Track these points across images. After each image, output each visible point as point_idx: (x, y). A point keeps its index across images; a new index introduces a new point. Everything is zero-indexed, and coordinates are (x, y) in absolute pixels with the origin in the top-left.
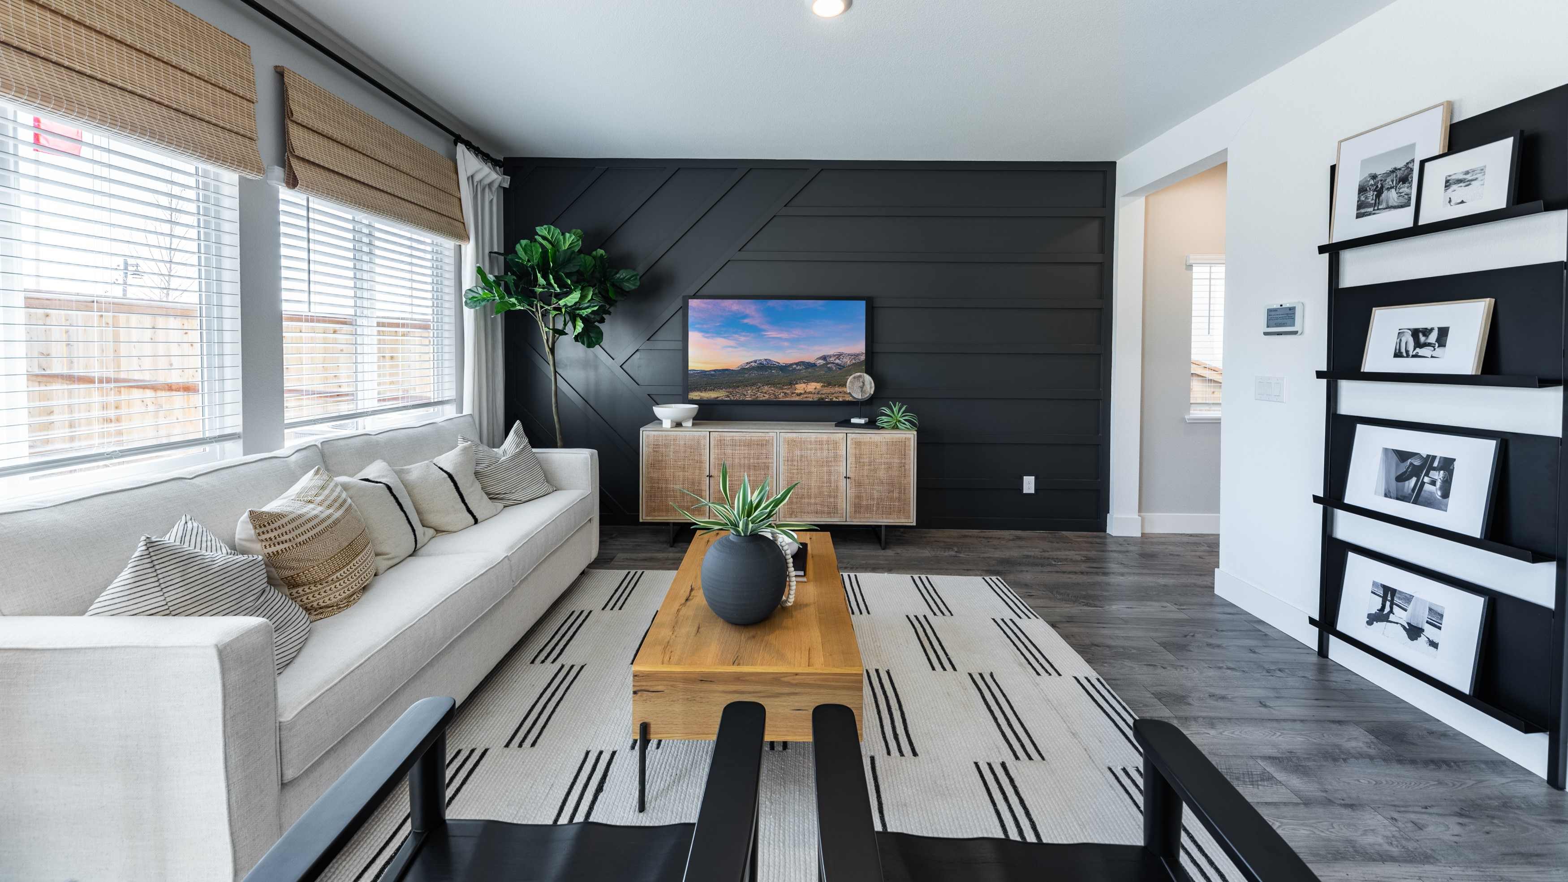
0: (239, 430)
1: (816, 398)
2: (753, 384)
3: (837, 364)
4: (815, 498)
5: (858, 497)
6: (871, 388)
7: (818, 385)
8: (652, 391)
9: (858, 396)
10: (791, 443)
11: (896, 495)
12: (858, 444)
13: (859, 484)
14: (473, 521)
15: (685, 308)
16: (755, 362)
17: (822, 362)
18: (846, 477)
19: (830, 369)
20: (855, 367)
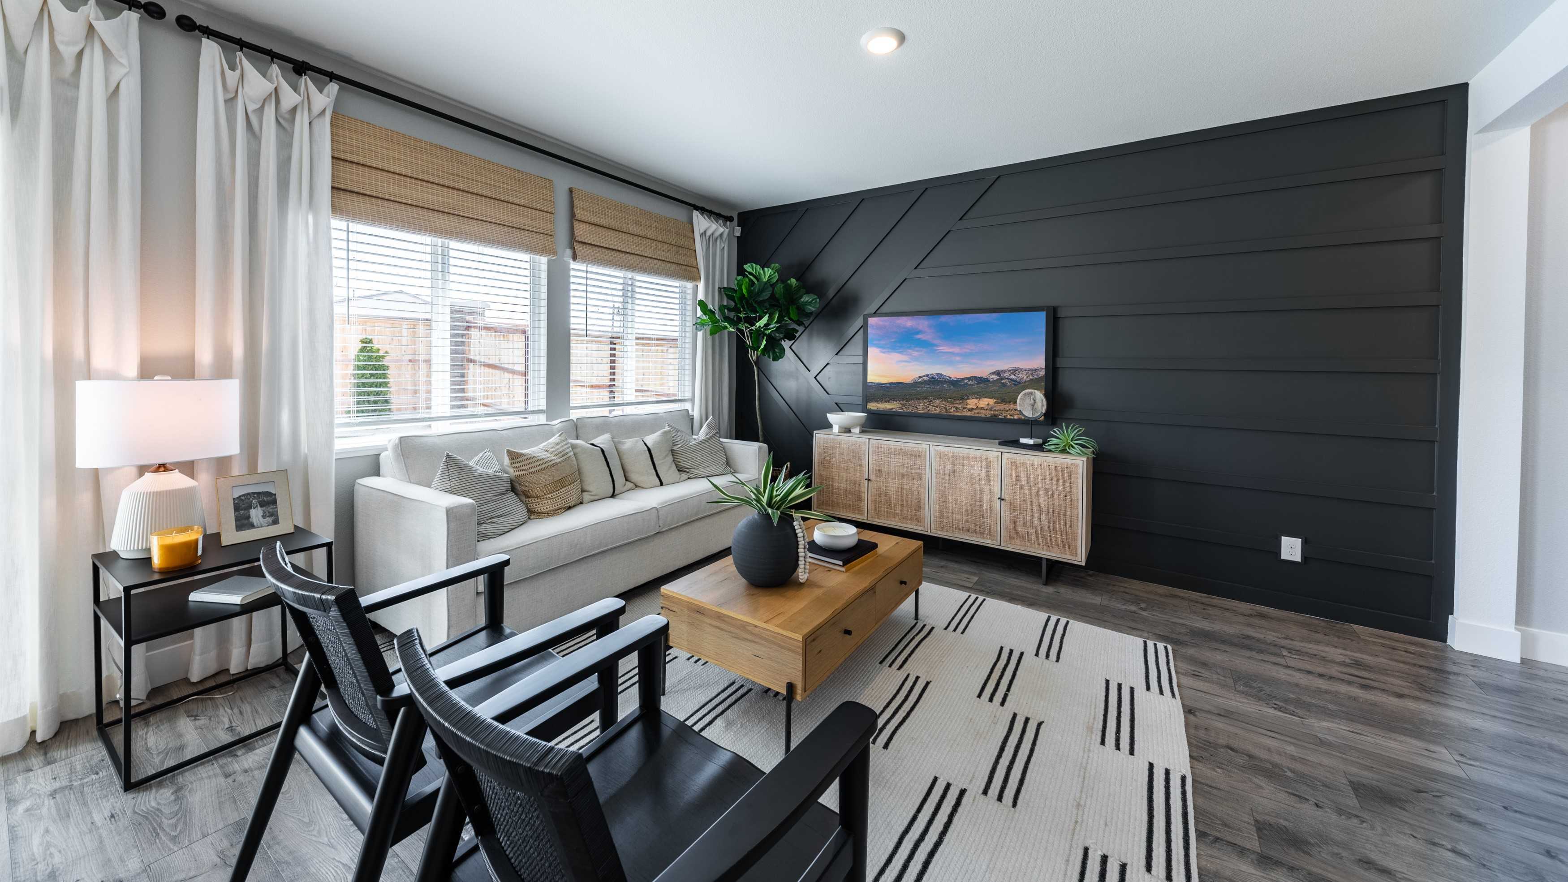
0: (544, 408)
1: (988, 414)
2: (925, 398)
3: (1012, 380)
4: (967, 515)
5: (1014, 522)
6: (1043, 406)
7: (992, 402)
8: (839, 400)
9: (1029, 414)
10: (944, 457)
11: (1059, 526)
12: (1015, 465)
13: (1015, 508)
14: (659, 483)
15: (865, 326)
16: (927, 376)
17: (995, 377)
18: (1001, 499)
19: (1004, 385)
20: (1033, 384)
